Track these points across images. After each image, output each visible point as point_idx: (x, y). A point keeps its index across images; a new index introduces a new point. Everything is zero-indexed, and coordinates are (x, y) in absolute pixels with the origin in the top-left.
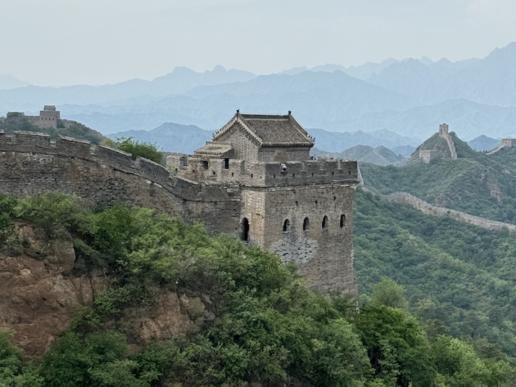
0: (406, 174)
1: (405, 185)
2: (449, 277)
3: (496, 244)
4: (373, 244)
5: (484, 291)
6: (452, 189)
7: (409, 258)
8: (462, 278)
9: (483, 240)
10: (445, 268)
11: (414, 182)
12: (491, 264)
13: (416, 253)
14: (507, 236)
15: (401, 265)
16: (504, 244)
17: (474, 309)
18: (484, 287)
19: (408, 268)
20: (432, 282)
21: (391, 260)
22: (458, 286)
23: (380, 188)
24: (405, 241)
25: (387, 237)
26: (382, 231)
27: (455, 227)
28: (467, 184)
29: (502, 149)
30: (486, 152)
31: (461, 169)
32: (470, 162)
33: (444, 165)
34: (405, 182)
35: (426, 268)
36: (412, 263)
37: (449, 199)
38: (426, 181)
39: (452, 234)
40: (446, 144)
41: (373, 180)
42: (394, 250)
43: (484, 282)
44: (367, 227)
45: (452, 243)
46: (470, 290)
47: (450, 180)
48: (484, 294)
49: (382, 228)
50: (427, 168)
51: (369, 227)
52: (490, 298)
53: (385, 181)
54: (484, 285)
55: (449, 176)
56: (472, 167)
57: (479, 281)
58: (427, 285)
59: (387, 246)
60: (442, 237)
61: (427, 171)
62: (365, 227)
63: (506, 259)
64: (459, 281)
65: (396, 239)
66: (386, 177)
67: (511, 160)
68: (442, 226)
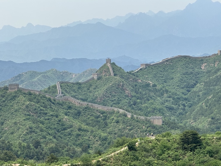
0: (85, 86)
1: (85, 91)
2: (81, 134)
3: (109, 118)
4: (47, 121)
5: (96, 139)
6: (106, 92)
7: (64, 127)
8: (88, 134)
9: (103, 116)
10: (80, 130)
11: (89, 89)
12: (106, 127)
13: (67, 124)
14: (114, 113)
15: (60, 130)
16: (112, 117)
17: (92, 148)
18: (97, 137)
19: (63, 131)
20: (74, 137)
21: (55, 128)
22: (85, 138)
23: (71, 94)
24: (63, 119)
25: (55, 118)
26: (51, 115)
27: (90, 111)
28: (114, 89)
29: (141, 69)
30: (133, 71)
31: (111, 82)
32: (116, 78)
33: (104, 80)
34: (84, 90)
35: (72, 131)
36: (65, 129)
37: (105, 97)
38: (95, 89)
39: (89, 114)
40: (109, 69)
41: (67, 90)
42: (57, 124)
43: (97, 135)
44: (45, 114)
45: (89, 118)
46: (90, 139)
47: (105, 88)
48: (96, 141)
49: (52, 114)
50: (95, 82)
51: (46, 114)
52: (99, 142)
53: (74, 90)
54: (97, 136)
55: (106, 85)
56: (116, 80)
57: (94, 135)
58: (71, 138)
59: (54, 122)
60: (84, 116)
61: (96, 83)
62: (44, 114)
63: (112, 124)
64: (86, 136)
65: (58, 118)
66: (74, 88)
67: (145, 75)
68: (84, 111)
